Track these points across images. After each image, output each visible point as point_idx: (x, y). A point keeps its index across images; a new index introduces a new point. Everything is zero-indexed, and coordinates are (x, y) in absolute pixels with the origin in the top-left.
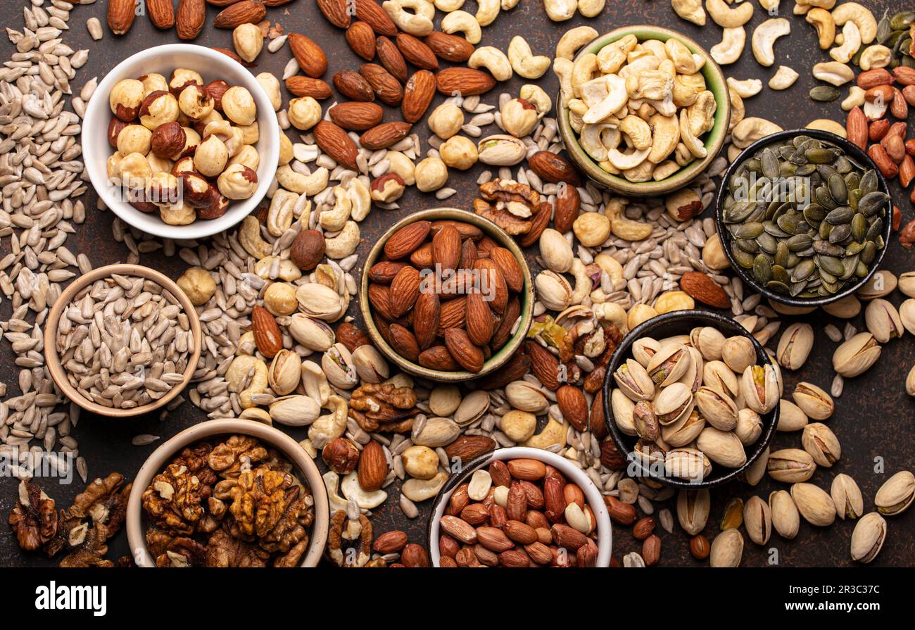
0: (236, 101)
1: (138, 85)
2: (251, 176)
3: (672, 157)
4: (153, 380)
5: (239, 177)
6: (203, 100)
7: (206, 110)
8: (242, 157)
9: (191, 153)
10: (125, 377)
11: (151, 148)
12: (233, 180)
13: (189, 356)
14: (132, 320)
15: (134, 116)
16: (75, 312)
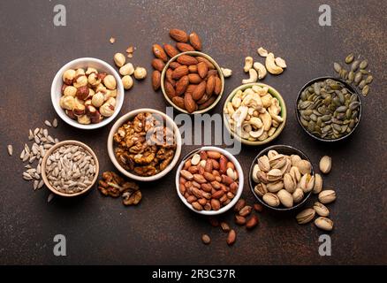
0: (109, 80)
1: (74, 72)
2: (112, 108)
3: (272, 126)
4: (80, 183)
5: (107, 108)
6: (97, 79)
7: (98, 82)
8: (110, 101)
9: (91, 98)
10: (70, 182)
11: (76, 95)
12: (105, 109)
13: (94, 174)
14: (73, 161)
15: (71, 83)
16: (52, 157)
